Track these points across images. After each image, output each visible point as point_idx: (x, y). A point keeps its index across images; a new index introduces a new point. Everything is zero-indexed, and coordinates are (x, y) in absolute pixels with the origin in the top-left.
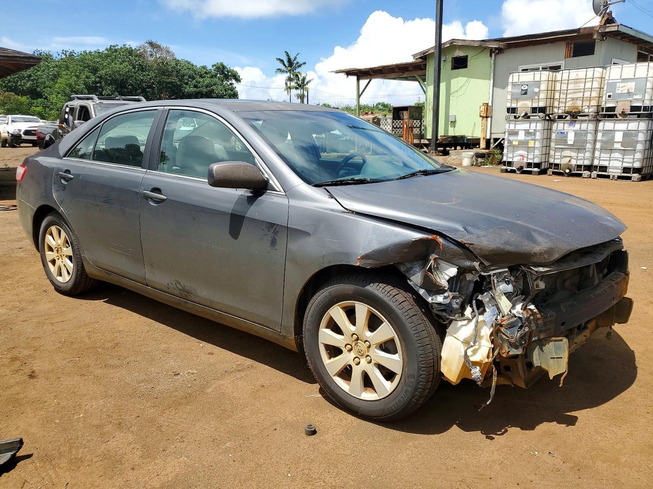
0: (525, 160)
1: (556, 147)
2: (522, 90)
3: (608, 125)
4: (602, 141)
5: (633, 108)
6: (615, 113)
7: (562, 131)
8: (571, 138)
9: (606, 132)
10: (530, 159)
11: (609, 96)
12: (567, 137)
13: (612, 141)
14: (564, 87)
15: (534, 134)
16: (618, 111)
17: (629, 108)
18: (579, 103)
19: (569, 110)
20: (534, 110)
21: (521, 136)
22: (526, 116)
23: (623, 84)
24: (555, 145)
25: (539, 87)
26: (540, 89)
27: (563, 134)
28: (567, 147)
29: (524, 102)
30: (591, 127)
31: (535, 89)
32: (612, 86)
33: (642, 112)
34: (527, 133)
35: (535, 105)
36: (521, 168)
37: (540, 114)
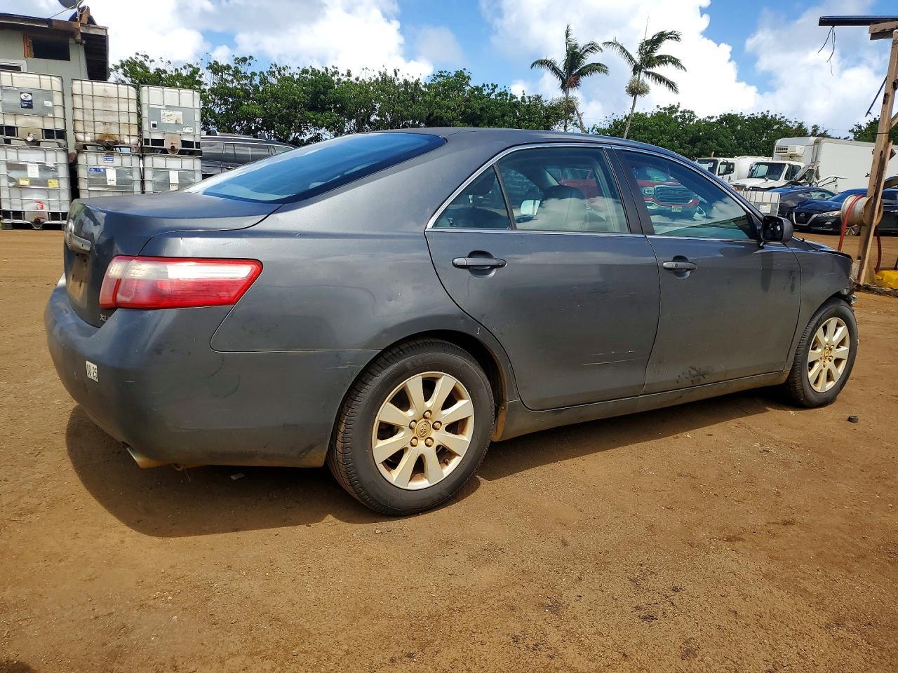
0: (46, 209)
1: (90, 189)
2: (22, 100)
3: (158, 161)
4: (155, 183)
5: (185, 143)
6: (164, 147)
7: (96, 167)
8: (111, 176)
9: (156, 171)
10: (54, 206)
11: (154, 126)
12: (105, 175)
13: (167, 183)
14: (88, 105)
15: (56, 170)
16: (167, 146)
17: (180, 143)
18: (114, 130)
19: (100, 138)
20: (49, 133)
21: (33, 172)
22: (36, 143)
23: (168, 113)
24: (89, 186)
25: (51, 100)
26: (53, 103)
27: (100, 172)
28: (107, 189)
29: (29, 119)
30: (136, 162)
31: (45, 102)
32: (155, 112)
33: (195, 149)
34: (43, 168)
35: (49, 126)
36: (37, 222)
37: (59, 140)
